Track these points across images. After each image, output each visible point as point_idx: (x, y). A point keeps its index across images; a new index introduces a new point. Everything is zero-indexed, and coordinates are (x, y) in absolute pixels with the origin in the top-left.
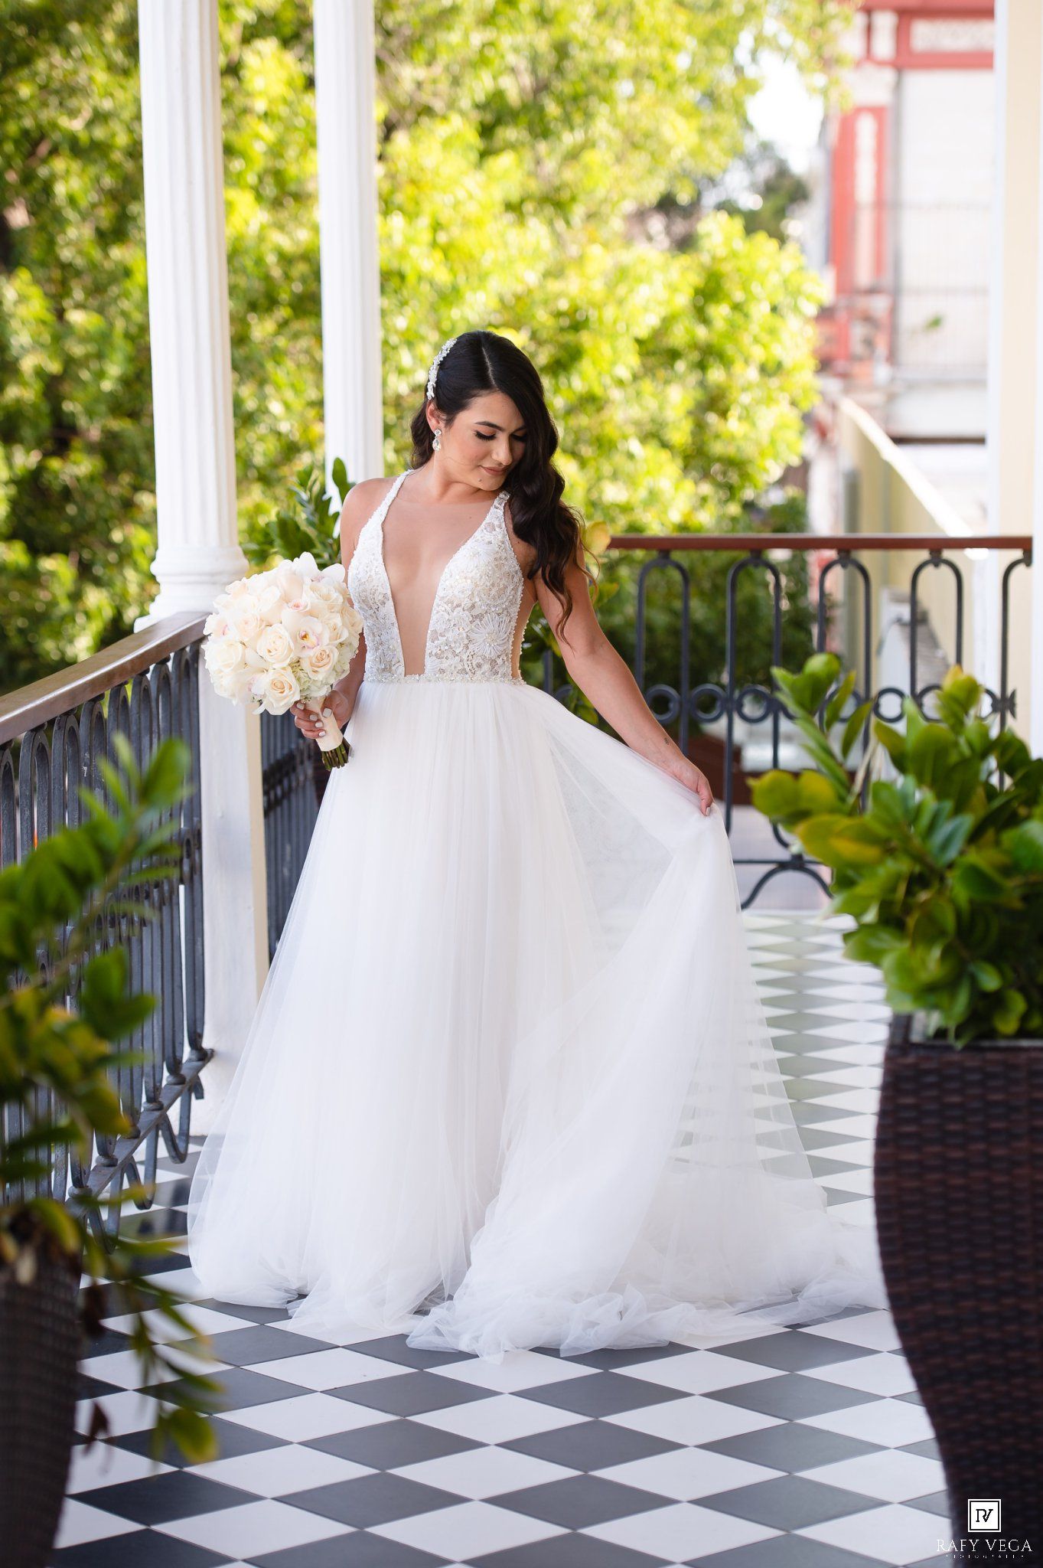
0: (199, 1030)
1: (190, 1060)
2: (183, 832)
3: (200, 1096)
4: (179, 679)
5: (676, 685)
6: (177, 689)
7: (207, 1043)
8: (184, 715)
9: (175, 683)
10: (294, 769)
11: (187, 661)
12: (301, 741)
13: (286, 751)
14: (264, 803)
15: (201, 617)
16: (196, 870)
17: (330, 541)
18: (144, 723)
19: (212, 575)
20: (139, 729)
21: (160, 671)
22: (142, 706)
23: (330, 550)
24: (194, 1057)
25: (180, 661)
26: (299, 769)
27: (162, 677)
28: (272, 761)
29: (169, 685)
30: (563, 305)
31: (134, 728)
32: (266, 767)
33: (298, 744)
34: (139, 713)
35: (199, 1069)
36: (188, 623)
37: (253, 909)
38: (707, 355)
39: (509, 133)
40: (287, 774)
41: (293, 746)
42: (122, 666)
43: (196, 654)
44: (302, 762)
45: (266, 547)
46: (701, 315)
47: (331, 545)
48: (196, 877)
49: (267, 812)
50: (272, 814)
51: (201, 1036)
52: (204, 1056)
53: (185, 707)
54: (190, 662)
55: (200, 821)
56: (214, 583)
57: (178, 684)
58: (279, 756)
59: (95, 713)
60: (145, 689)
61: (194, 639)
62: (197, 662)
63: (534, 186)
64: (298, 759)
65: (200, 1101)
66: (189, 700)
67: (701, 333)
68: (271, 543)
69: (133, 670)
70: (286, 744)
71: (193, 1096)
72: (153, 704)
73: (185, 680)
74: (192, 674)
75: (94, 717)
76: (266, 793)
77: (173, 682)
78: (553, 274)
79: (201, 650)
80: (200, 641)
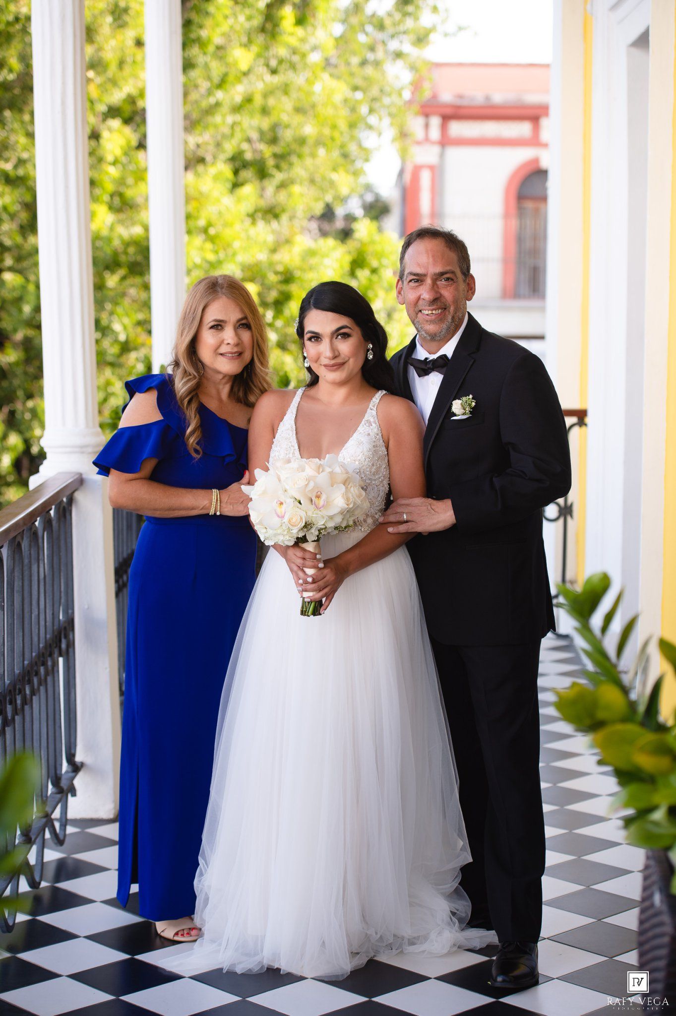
0: (73, 751)
1: (67, 772)
2: (61, 622)
3: (74, 794)
4: (59, 520)
6: (57, 527)
7: (78, 758)
8: (62, 542)
9: (56, 522)
11: (64, 507)
13: (129, 551)
14: (116, 588)
15: (74, 476)
16: (71, 645)
18: (34, 555)
19: (82, 447)
20: (30, 560)
21: (45, 519)
22: (33, 544)
24: (70, 770)
25: (59, 508)
27: (46, 522)
28: (121, 560)
29: (52, 525)
30: (280, 268)
31: (27, 560)
32: (117, 565)
35: (73, 778)
36: (65, 483)
37: (108, 670)
39: (246, 174)
43: (71, 500)
46: (353, 272)
48: (71, 650)
49: (117, 594)
50: (121, 595)
51: (74, 755)
52: (76, 768)
53: (62, 537)
54: (66, 508)
55: (73, 613)
56: (83, 453)
57: (58, 522)
58: (125, 555)
60: (34, 532)
61: (68, 492)
62: (71, 507)
63: (262, 203)
65: (74, 798)
66: (66, 533)
69: (25, 522)
71: (69, 795)
72: (40, 540)
73: (63, 520)
74: (67, 514)
76: (117, 581)
77: (54, 522)
78: (274, 251)
79: (73, 498)
80: (74, 492)
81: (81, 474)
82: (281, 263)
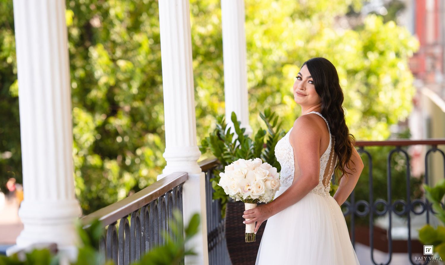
4: (175, 198)
5: (367, 200)
6: (175, 203)
9: (174, 200)
10: (217, 235)
11: (178, 191)
12: (220, 224)
13: (214, 228)
14: (208, 248)
15: (183, 174)
17: (231, 144)
18: (163, 215)
19: (187, 157)
20: (162, 218)
21: (169, 195)
22: (162, 209)
23: (230, 148)
25: (176, 191)
26: (220, 235)
27: (169, 197)
28: (210, 232)
29: (172, 200)
31: (160, 218)
33: (219, 226)
34: (161, 211)
36: (179, 176)
38: (369, 73)
40: (215, 237)
41: (217, 226)
42: (156, 193)
43: (181, 189)
44: (220, 232)
45: (205, 147)
46: (365, 56)
47: (231, 146)
49: (209, 251)
50: (211, 252)
54: (179, 192)
56: (188, 161)
57: (175, 200)
58: (212, 230)
59: (146, 211)
60: (163, 202)
61: (181, 182)
62: (182, 192)
64: (219, 231)
67: (366, 63)
68: (207, 145)
69: (160, 194)
70: (214, 226)
72: (167, 208)
73: (177, 199)
74: (180, 197)
75: (146, 213)
76: (209, 244)
77: (173, 199)
78: (308, 41)
79: (183, 187)
80: (183, 183)
81: (187, 173)
82: (314, 49)
